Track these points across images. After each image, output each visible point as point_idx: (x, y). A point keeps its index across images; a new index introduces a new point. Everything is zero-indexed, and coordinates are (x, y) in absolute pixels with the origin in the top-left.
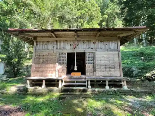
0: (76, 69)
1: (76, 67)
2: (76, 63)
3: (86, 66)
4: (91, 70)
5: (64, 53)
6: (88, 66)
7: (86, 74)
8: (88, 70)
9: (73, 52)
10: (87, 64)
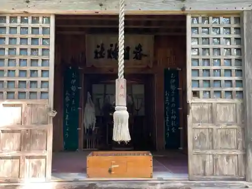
0: (122, 132)
1: (122, 114)
2: (121, 84)
3: (193, 108)
4: (226, 137)
5: (35, 19)
6: (201, 111)
7: (194, 162)
8: (201, 138)
9: (102, 11)
10: (195, 94)
